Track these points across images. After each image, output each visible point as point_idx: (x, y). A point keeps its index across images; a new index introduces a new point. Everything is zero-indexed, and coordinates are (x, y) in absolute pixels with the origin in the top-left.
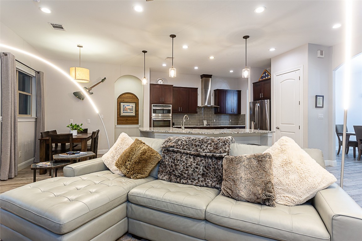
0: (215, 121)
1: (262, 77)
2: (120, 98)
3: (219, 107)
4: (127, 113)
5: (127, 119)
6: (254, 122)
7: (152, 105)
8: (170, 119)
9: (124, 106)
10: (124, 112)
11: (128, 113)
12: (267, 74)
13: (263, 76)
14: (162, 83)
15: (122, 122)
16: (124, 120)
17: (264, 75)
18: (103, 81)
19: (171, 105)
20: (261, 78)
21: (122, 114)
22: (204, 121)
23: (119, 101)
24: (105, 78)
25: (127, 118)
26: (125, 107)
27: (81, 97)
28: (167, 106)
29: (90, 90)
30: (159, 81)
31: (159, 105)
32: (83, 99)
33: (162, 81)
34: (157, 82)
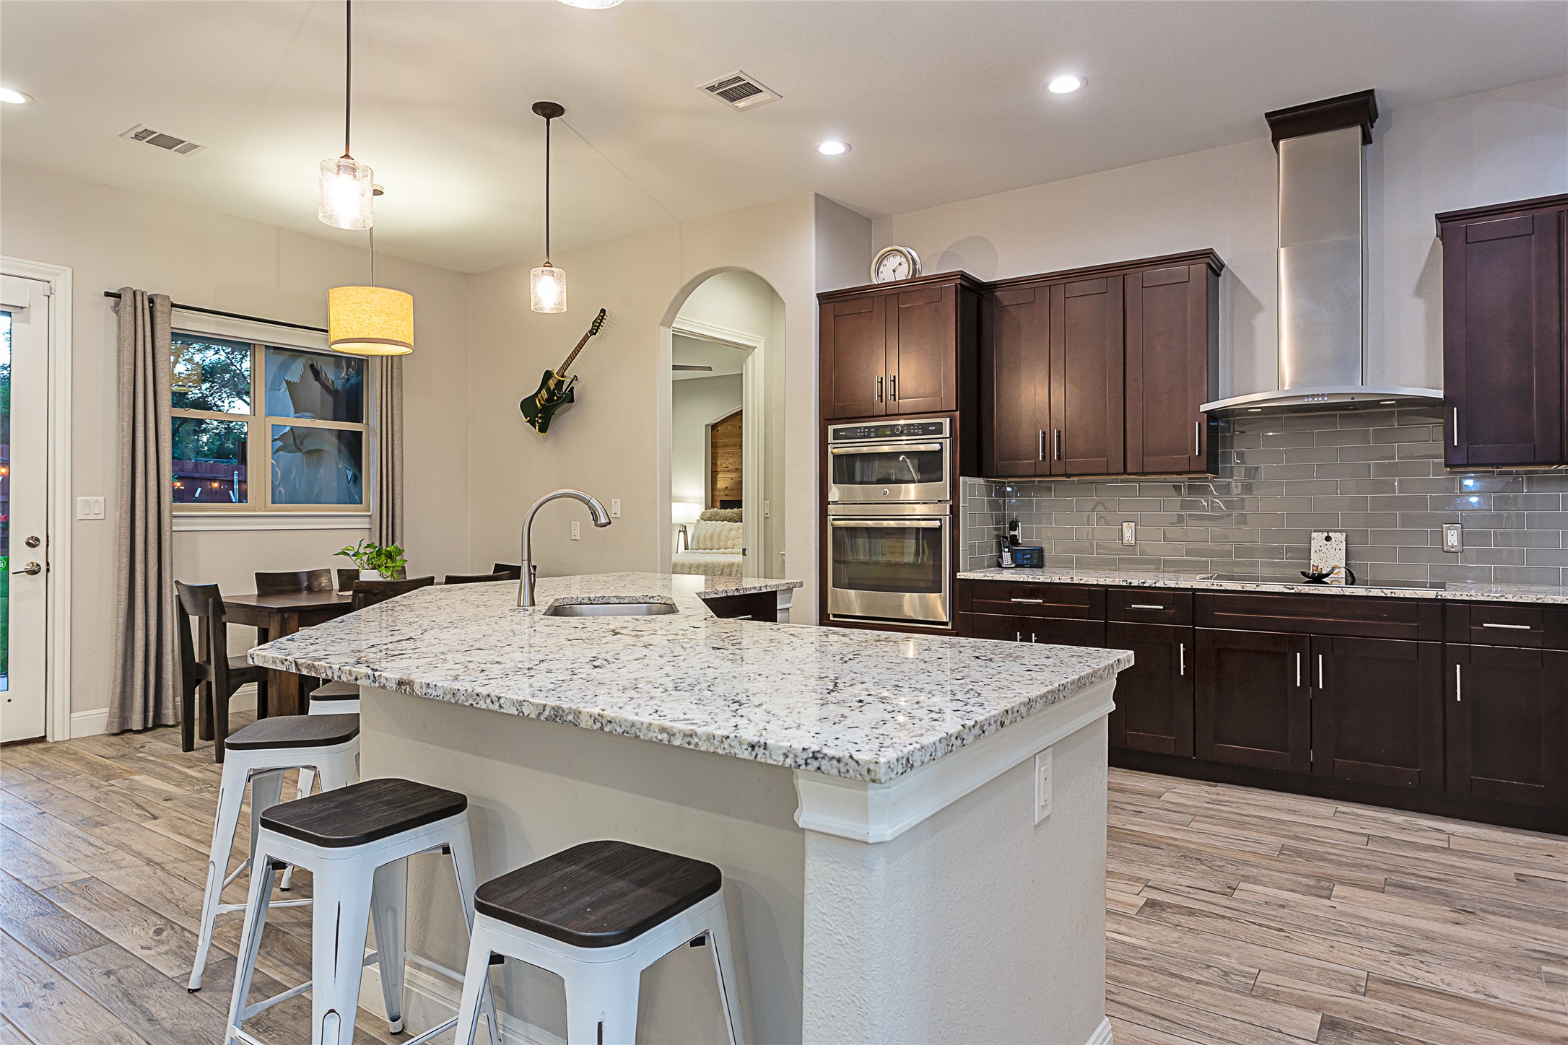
0: (1454, 539)
3: (1438, 394)
7: (831, 428)
8: (936, 523)
14: (903, 274)
18: (597, 326)
19: (946, 422)
22: (1318, 538)
24: (603, 311)
27: (537, 419)
28: (916, 429)
29: (559, 380)
30: (884, 263)
31: (866, 427)
32: (543, 429)
33: (903, 259)
34: (873, 275)
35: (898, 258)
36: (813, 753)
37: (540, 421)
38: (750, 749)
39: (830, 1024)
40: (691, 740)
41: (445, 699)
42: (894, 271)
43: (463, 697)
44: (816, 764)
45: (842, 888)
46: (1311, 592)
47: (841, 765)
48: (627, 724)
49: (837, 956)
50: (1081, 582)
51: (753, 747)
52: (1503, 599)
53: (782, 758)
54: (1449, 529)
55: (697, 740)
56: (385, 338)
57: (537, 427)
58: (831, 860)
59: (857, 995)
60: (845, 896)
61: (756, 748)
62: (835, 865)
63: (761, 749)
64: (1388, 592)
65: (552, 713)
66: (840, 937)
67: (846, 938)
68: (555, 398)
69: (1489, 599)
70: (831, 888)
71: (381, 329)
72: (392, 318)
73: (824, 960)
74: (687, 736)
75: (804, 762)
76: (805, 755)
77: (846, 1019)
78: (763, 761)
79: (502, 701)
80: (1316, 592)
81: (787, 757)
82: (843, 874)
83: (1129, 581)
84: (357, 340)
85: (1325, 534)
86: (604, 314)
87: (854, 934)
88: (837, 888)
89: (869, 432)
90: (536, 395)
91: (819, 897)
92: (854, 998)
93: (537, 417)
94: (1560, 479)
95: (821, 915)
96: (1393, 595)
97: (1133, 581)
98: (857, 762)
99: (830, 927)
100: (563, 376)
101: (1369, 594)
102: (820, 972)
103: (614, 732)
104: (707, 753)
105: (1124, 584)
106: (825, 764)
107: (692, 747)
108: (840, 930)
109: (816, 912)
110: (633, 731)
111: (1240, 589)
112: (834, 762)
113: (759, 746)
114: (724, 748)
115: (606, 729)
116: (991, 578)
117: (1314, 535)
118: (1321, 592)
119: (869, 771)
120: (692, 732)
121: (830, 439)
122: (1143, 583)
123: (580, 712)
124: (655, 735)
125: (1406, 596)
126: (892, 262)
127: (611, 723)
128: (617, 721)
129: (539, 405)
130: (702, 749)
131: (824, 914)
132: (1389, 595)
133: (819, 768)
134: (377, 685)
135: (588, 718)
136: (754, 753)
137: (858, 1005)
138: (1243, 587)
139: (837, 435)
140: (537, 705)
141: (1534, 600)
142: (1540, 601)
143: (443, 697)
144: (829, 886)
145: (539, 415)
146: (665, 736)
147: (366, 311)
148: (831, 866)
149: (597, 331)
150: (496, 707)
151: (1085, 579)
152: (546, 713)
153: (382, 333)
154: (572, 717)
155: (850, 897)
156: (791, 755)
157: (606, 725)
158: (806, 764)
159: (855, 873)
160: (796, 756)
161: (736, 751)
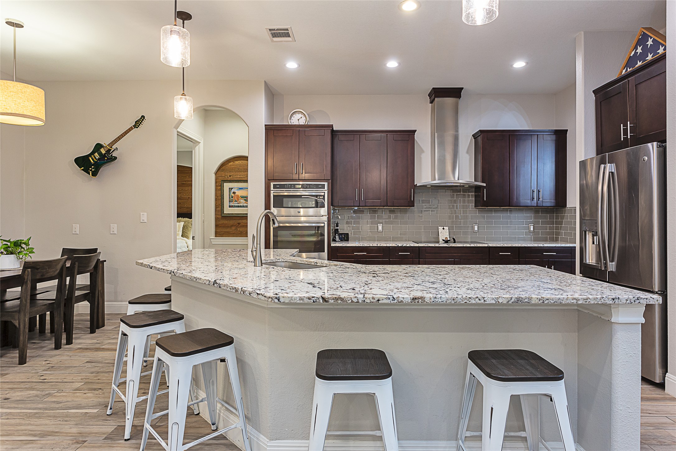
0: (476, 228)
1: (631, 61)
2: (223, 170)
3: (485, 185)
4: (238, 207)
5: (239, 224)
6: (593, 236)
7: (272, 184)
8: (322, 225)
9: (232, 191)
10: (232, 204)
11: (241, 207)
12: (650, 42)
13: (636, 53)
14: (302, 122)
15: (228, 230)
16: (232, 226)
17: (639, 50)
18: (138, 124)
19: (326, 184)
20: (627, 66)
21: (227, 210)
22: (440, 228)
23: (221, 178)
24: (143, 117)
25: (240, 221)
26: (234, 193)
27: (90, 169)
28: (313, 186)
29: (109, 149)
30: (293, 116)
31: (289, 184)
32: (95, 174)
33: (302, 116)
34: (289, 121)
35: (300, 115)
36: (637, 298)
37: (93, 170)
38: (612, 300)
39: (627, 382)
40: (587, 301)
41: (447, 302)
42: (298, 120)
43: (460, 300)
44: (638, 301)
45: (631, 339)
46: (455, 246)
47: (648, 300)
48: (556, 299)
49: (630, 360)
50: (381, 246)
51: (613, 299)
52: (504, 246)
53: (625, 301)
54: (475, 225)
55: (589, 300)
56: (33, 116)
57: (91, 173)
58: (627, 331)
59: (637, 371)
60: (633, 341)
61: (615, 300)
62: (629, 333)
63: (617, 299)
64: (476, 245)
65: (516, 300)
66: (631, 354)
67: (633, 354)
68: (106, 158)
69: (500, 246)
70: (627, 340)
71: (31, 110)
72: (37, 105)
73: (625, 363)
74: (585, 299)
75: (634, 301)
76: (634, 299)
77: (633, 379)
78: (618, 303)
79: (485, 299)
80: (456, 246)
81: (627, 300)
82: (632, 335)
83: (398, 245)
84: (14, 115)
85: (443, 227)
86: (144, 118)
87: (636, 352)
88: (629, 340)
89: (291, 186)
90: (90, 155)
91: (623, 344)
92: (636, 372)
93: (91, 168)
94: (502, 211)
95: (624, 349)
96: (477, 246)
97: (399, 245)
98: (653, 298)
99: (627, 352)
100: (111, 148)
101: (471, 246)
102: (624, 367)
103: (549, 303)
104: (594, 304)
105: (396, 246)
106: (641, 301)
107: (587, 303)
108: (631, 352)
109: (622, 349)
110: (559, 301)
111: (434, 246)
112: (645, 300)
113: (616, 299)
114: (601, 301)
115: (545, 302)
116: (345, 246)
117: (439, 227)
118: (457, 246)
119: (657, 300)
120: (587, 298)
121: (272, 189)
122: (402, 245)
123: (532, 298)
124: (570, 301)
125: (480, 246)
126: (298, 116)
127: (548, 299)
128: (551, 299)
129: (92, 161)
130: (592, 303)
131: (625, 349)
132: (476, 246)
133: (639, 302)
134: (396, 301)
135: (536, 299)
136: (614, 301)
137: (638, 373)
138: (435, 245)
139: (275, 186)
140: (507, 298)
141: (511, 246)
142: (512, 246)
143: (446, 302)
144: (626, 340)
145: (93, 167)
146: (575, 301)
147: (21, 98)
148: (627, 333)
149: (138, 126)
150: (482, 301)
151: (382, 245)
152: (513, 300)
153: (32, 112)
154: (527, 300)
155: (635, 341)
156: (629, 300)
157: (546, 301)
158: (635, 302)
159: (636, 333)
160: (630, 300)
161: (607, 301)
